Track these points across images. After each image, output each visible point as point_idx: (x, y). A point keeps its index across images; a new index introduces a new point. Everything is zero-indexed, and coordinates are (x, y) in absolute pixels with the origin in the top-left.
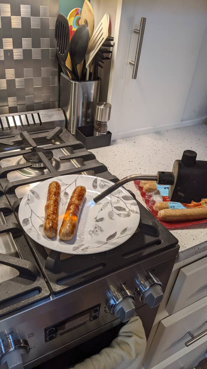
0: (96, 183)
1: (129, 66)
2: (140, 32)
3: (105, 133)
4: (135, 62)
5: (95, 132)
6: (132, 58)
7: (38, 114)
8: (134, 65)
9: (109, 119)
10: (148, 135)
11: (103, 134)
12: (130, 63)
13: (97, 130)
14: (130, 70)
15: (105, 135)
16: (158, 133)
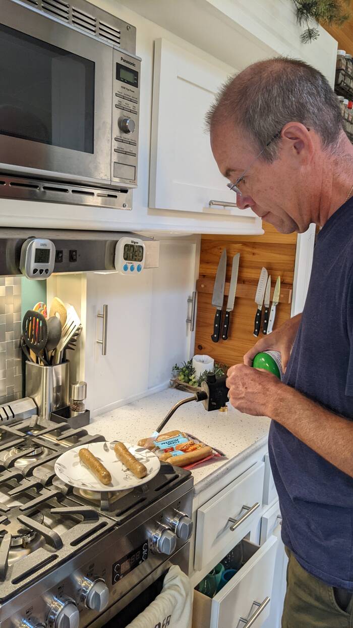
0: (107, 447)
1: (97, 344)
2: (105, 316)
3: (84, 412)
4: (103, 341)
5: (72, 412)
6: (100, 338)
7: (9, 406)
8: (102, 343)
9: (86, 397)
10: (121, 407)
11: (81, 412)
12: (98, 342)
13: (75, 410)
14: (99, 349)
15: (84, 414)
16: (130, 404)
